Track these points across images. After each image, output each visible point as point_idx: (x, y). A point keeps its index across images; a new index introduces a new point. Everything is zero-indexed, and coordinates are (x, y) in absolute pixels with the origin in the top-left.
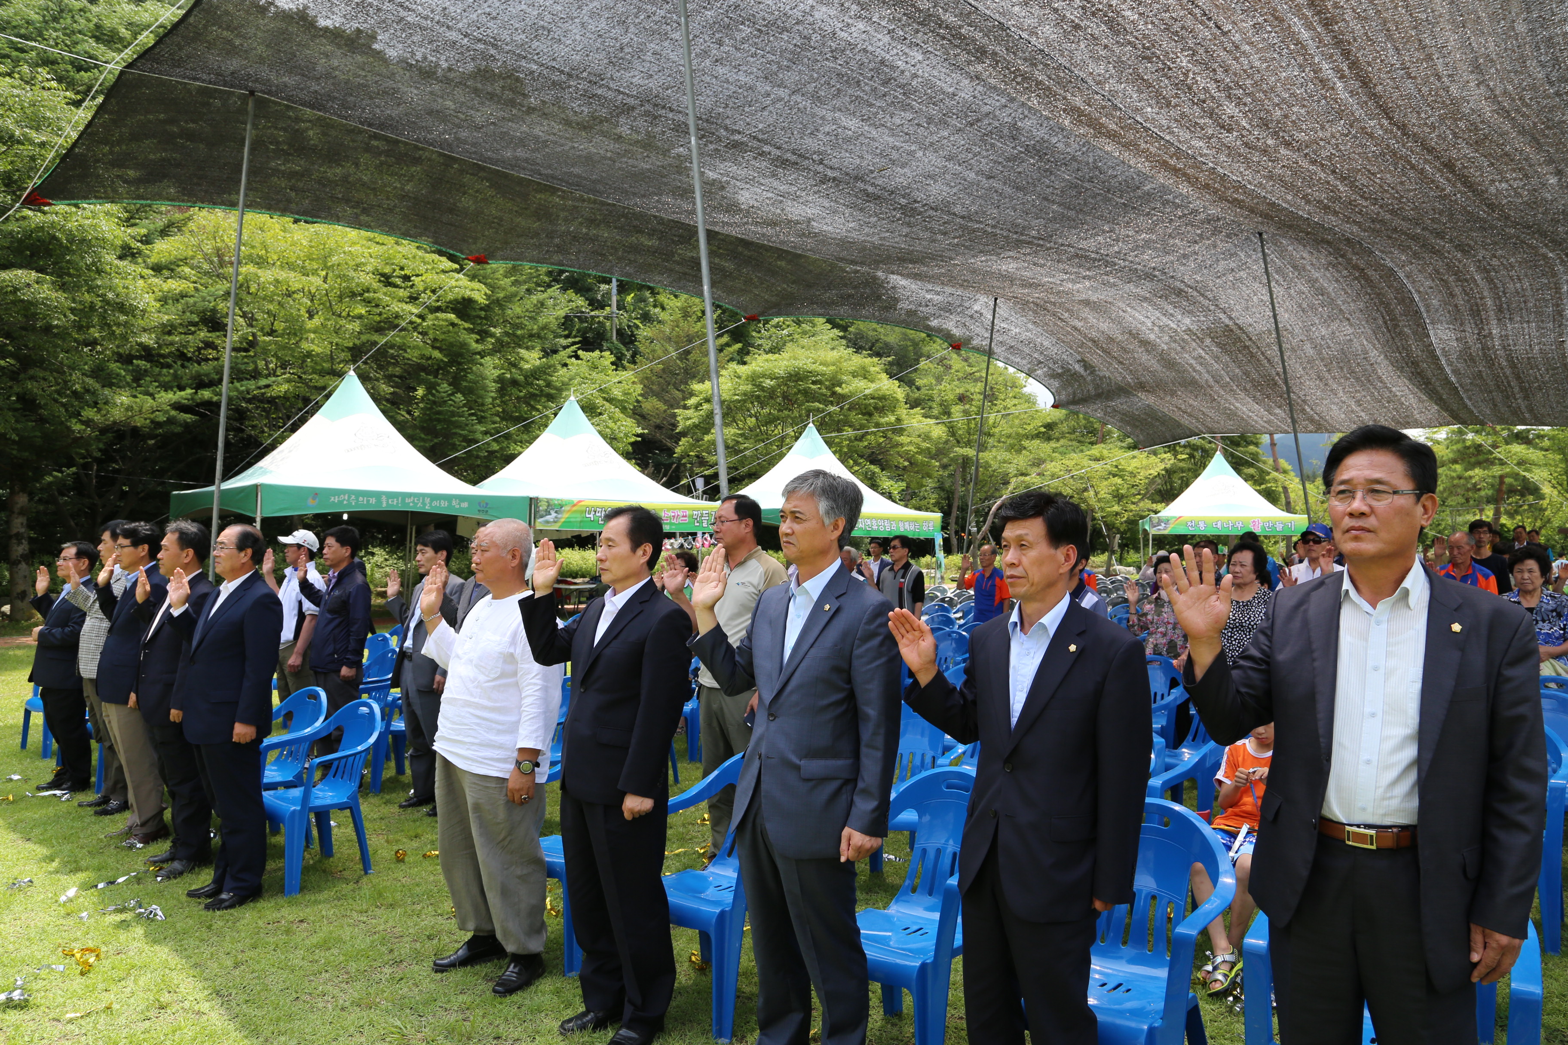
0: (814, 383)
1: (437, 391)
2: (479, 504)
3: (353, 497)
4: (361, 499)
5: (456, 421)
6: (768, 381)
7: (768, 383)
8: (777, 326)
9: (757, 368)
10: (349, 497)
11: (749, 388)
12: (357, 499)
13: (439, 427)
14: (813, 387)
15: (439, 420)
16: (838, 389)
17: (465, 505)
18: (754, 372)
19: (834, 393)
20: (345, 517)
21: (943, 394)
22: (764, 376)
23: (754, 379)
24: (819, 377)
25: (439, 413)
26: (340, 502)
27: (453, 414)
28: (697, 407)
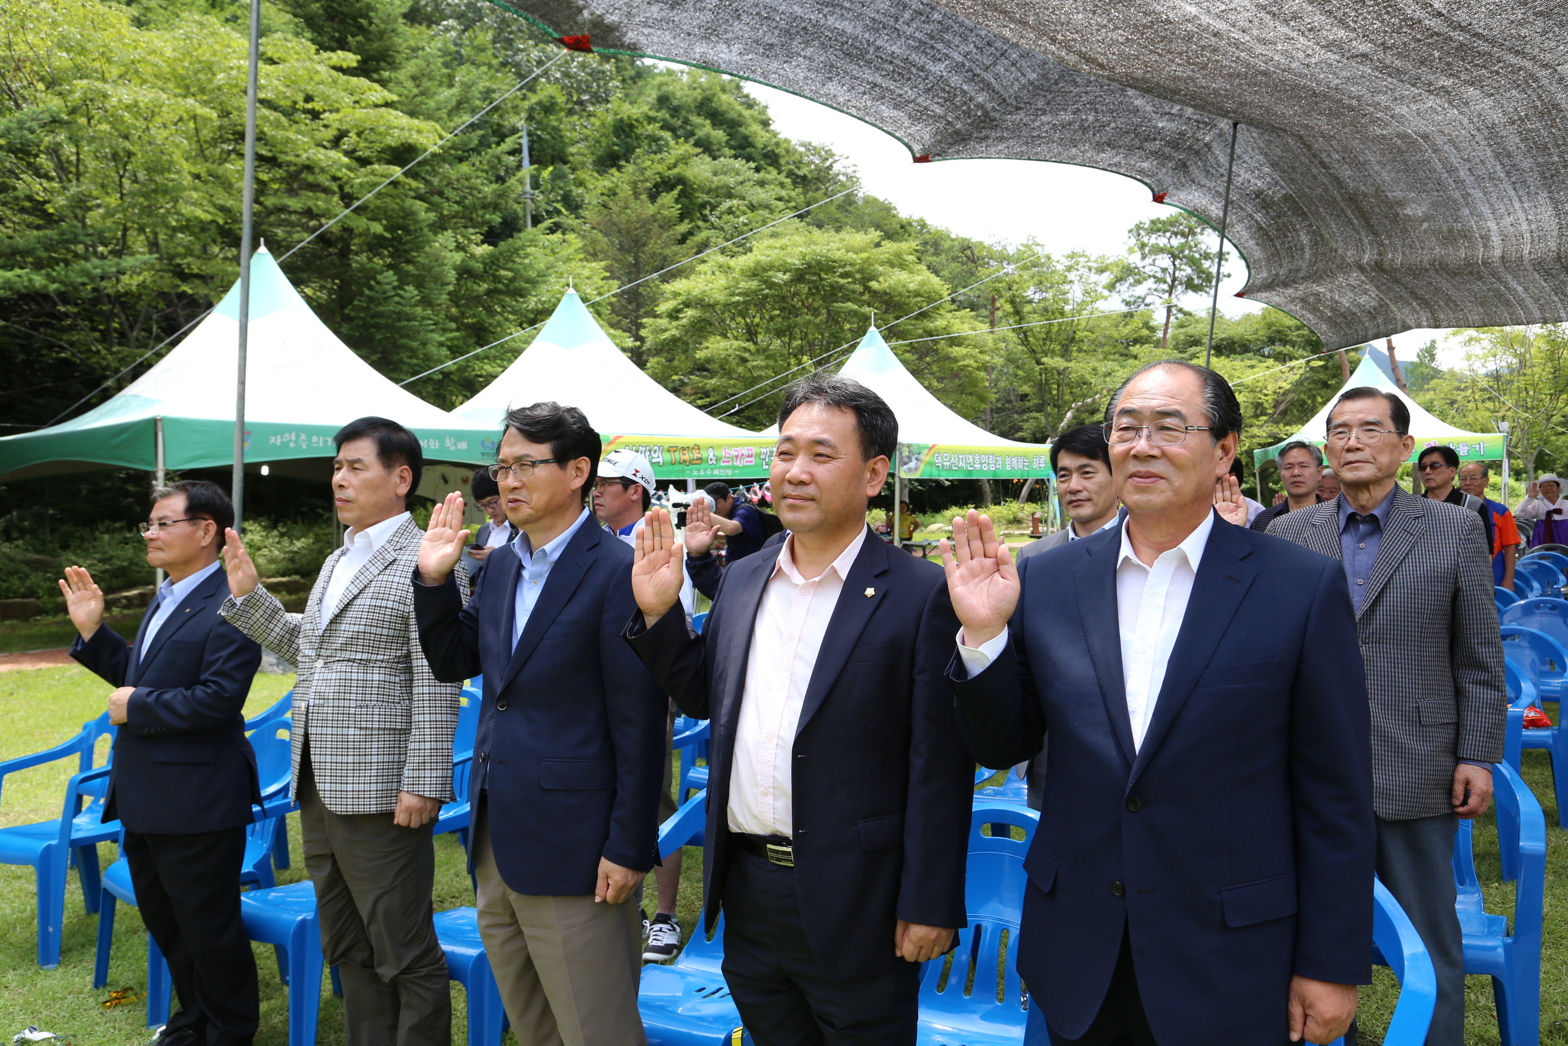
0: (842, 276)
1: (378, 283)
2: (483, 443)
3: (303, 436)
4: (315, 439)
5: (404, 327)
6: (780, 275)
7: (781, 277)
8: (730, 211)
9: (763, 258)
10: (298, 437)
11: (754, 284)
12: (309, 440)
13: (378, 337)
14: (842, 281)
15: (377, 326)
16: (874, 285)
17: (463, 446)
18: (758, 263)
19: (868, 289)
20: (265, 471)
21: (1015, 287)
22: (771, 267)
23: (755, 273)
24: (848, 268)
25: (381, 315)
26: (285, 445)
27: (400, 316)
28: (673, 315)
